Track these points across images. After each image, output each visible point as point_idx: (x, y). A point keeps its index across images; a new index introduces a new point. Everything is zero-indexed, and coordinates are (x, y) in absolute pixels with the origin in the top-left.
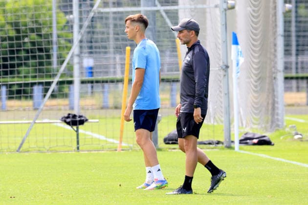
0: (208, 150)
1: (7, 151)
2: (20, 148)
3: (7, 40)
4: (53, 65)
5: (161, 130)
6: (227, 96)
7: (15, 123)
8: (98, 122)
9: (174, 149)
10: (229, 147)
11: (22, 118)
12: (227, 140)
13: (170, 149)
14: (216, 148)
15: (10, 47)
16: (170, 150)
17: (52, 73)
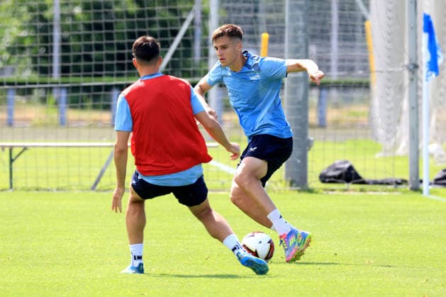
0: (384, 193)
1: (78, 189)
2: (96, 184)
3: (125, 17)
4: (194, 56)
5: (313, 161)
6: (415, 111)
7: (90, 146)
8: (216, 147)
9: (333, 190)
10: (416, 189)
11: (100, 139)
12: (414, 179)
13: (325, 190)
14: (395, 191)
15: (129, 28)
16: (325, 192)
17: (191, 69)
